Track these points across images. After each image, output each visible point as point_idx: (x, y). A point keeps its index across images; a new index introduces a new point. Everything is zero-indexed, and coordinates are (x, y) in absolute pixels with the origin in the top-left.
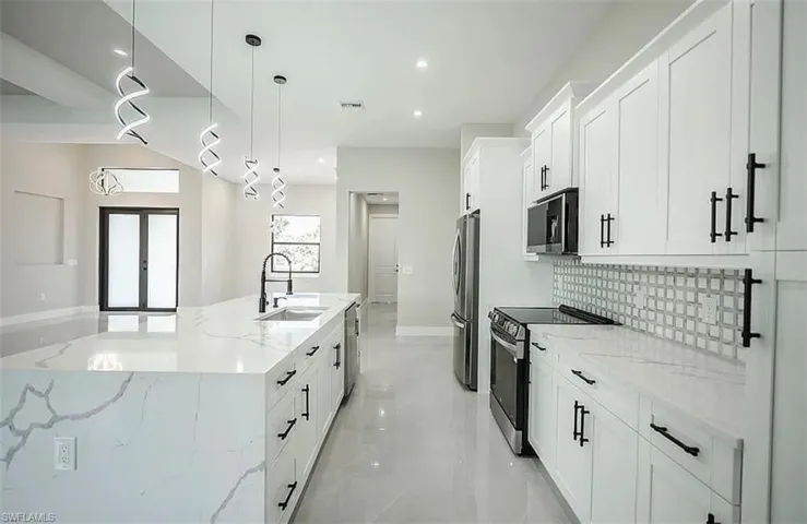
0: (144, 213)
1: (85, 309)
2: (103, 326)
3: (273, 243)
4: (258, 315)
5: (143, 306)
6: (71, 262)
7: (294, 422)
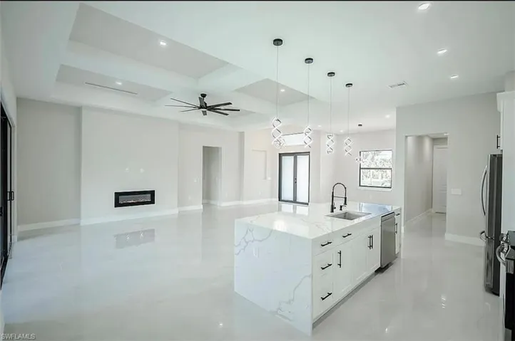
0: (295, 155)
1: (274, 199)
2: (280, 209)
3: (360, 169)
4: (330, 213)
5: (295, 201)
6: (269, 178)
7: (330, 265)
